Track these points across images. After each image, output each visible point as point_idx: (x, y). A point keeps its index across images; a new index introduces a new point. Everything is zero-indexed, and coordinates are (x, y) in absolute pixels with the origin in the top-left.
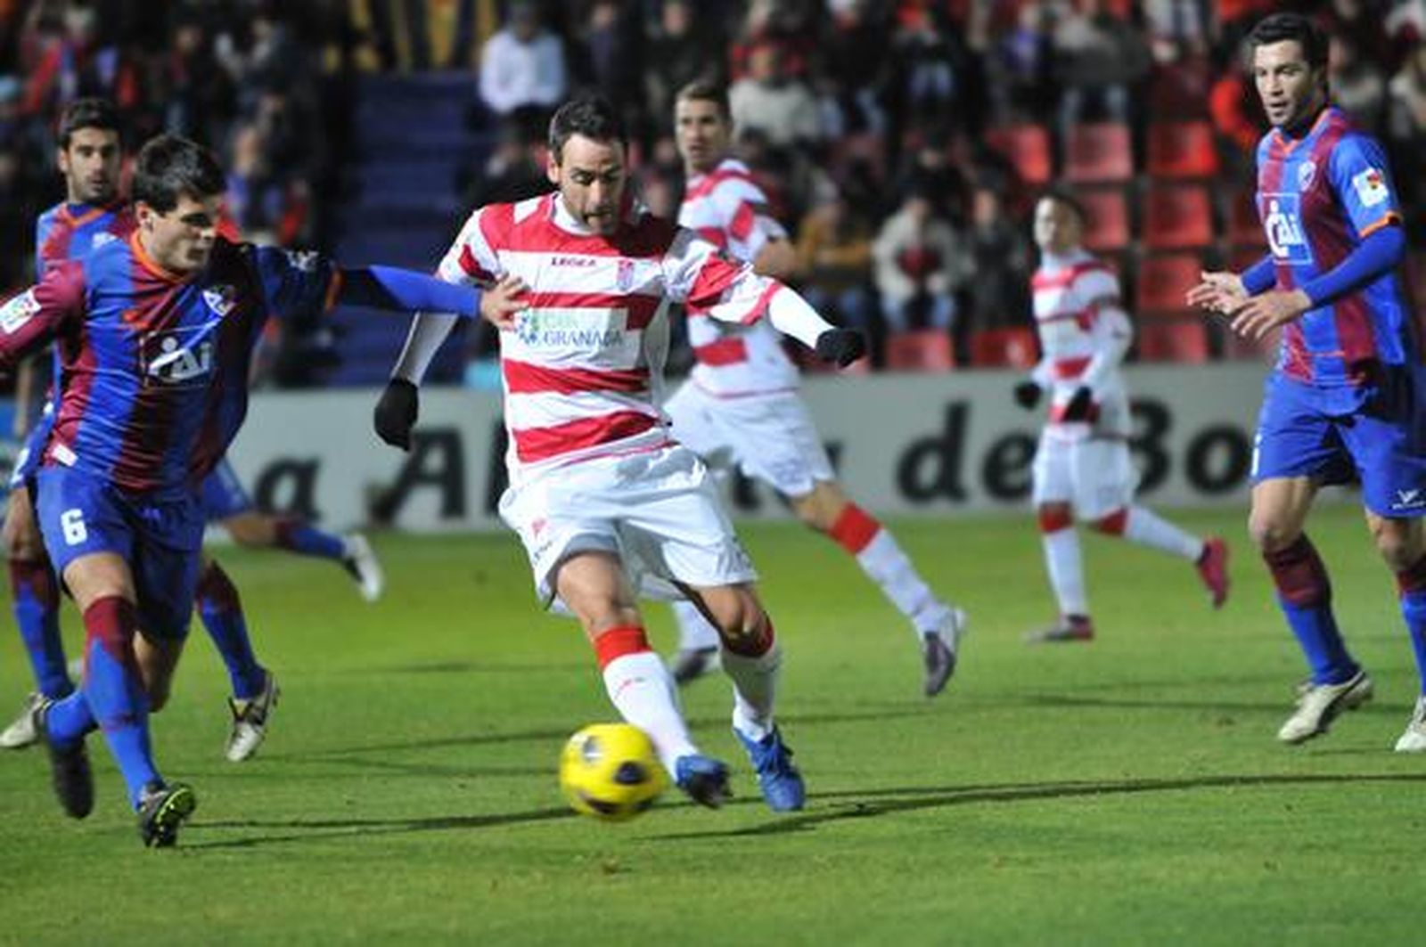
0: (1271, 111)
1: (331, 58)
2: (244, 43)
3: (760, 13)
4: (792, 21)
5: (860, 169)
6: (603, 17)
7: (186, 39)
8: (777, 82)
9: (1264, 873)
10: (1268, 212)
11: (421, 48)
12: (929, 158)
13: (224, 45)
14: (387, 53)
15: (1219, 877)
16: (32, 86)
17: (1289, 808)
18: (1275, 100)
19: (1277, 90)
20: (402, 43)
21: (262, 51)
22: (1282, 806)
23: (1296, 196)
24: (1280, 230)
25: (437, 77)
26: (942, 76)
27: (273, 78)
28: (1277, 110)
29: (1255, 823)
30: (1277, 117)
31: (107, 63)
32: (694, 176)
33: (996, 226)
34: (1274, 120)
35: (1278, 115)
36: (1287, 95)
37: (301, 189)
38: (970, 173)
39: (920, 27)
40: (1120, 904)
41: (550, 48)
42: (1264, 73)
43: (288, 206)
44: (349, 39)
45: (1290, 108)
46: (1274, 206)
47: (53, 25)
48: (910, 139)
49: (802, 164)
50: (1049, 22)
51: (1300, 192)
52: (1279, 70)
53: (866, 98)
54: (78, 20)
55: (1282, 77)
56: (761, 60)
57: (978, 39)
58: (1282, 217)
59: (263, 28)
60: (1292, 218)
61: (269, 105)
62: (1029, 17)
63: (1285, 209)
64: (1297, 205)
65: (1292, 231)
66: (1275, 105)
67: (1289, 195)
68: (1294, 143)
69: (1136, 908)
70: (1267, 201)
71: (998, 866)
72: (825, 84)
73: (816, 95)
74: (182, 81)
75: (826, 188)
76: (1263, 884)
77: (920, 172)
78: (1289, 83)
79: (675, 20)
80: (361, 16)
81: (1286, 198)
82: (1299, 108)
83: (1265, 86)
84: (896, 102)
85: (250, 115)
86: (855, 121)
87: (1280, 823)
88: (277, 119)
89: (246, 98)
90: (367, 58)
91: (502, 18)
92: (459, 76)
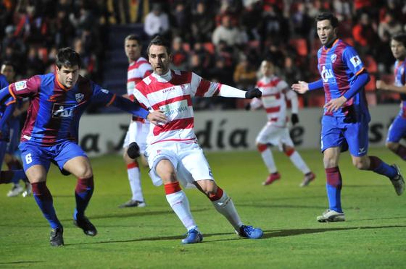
0: (322, 40)
1: (102, 20)
2: (77, 16)
3: (224, 7)
4: (234, 9)
5: (253, 51)
6: (179, 8)
7: (61, 15)
8: (230, 27)
9: (369, 252)
10: (322, 70)
11: (128, 17)
12: (273, 49)
13: (72, 17)
14: (118, 18)
15: (356, 253)
16: (17, 28)
17: (375, 233)
18: (323, 37)
19: (323, 34)
20: (123, 16)
21: (83, 18)
22: (374, 233)
23: (331, 64)
24: (326, 74)
25: (133, 26)
26: (276, 25)
27: (86, 26)
28: (323, 40)
29: (366, 237)
30: (323, 42)
31: (38, 22)
32: (132, 62)
33: (292, 68)
34: (323, 43)
35: (324, 41)
36: (326, 35)
37: (94, 57)
38: (285, 52)
39: (270, 11)
40: (328, 260)
41: (164, 17)
42: (320, 29)
43: (90, 62)
44: (107, 15)
45: (327, 39)
46: (324, 68)
47: (23, 11)
48: (268, 43)
49: (236, 50)
50: (307, 9)
51: (332, 63)
52: (324, 28)
53: (255, 31)
54: (30, 10)
55: (325, 30)
56: (226, 20)
57: (286, 14)
58: (327, 70)
59: (83, 12)
60: (330, 70)
61: (85, 33)
62: (301, 8)
63: (327, 68)
64: (331, 67)
65: (330, 74)
66: (323, 38)
67: (328, 64)
68: (329, 49)
69: (332, 261)
70: (322, 67)
71: (293, 249)
72: (243, 27)
73: (240, 30)
74: (60, 26)
75: (243, 57)
76: (368, 254)
77: (270, 52)
78: (327, 32)
79: (200, 9)
80: (111, 8)
81: (328, 65)
82: (330, 39)
83: (320, 33)
84: (263, 33)
85: (80, 36)
86: (251, 37)
87: (373, 237)
88: (87, 37)
89: (78, 32)
90: (112, 20)
91: (151, 9)
92: (139, 25)
